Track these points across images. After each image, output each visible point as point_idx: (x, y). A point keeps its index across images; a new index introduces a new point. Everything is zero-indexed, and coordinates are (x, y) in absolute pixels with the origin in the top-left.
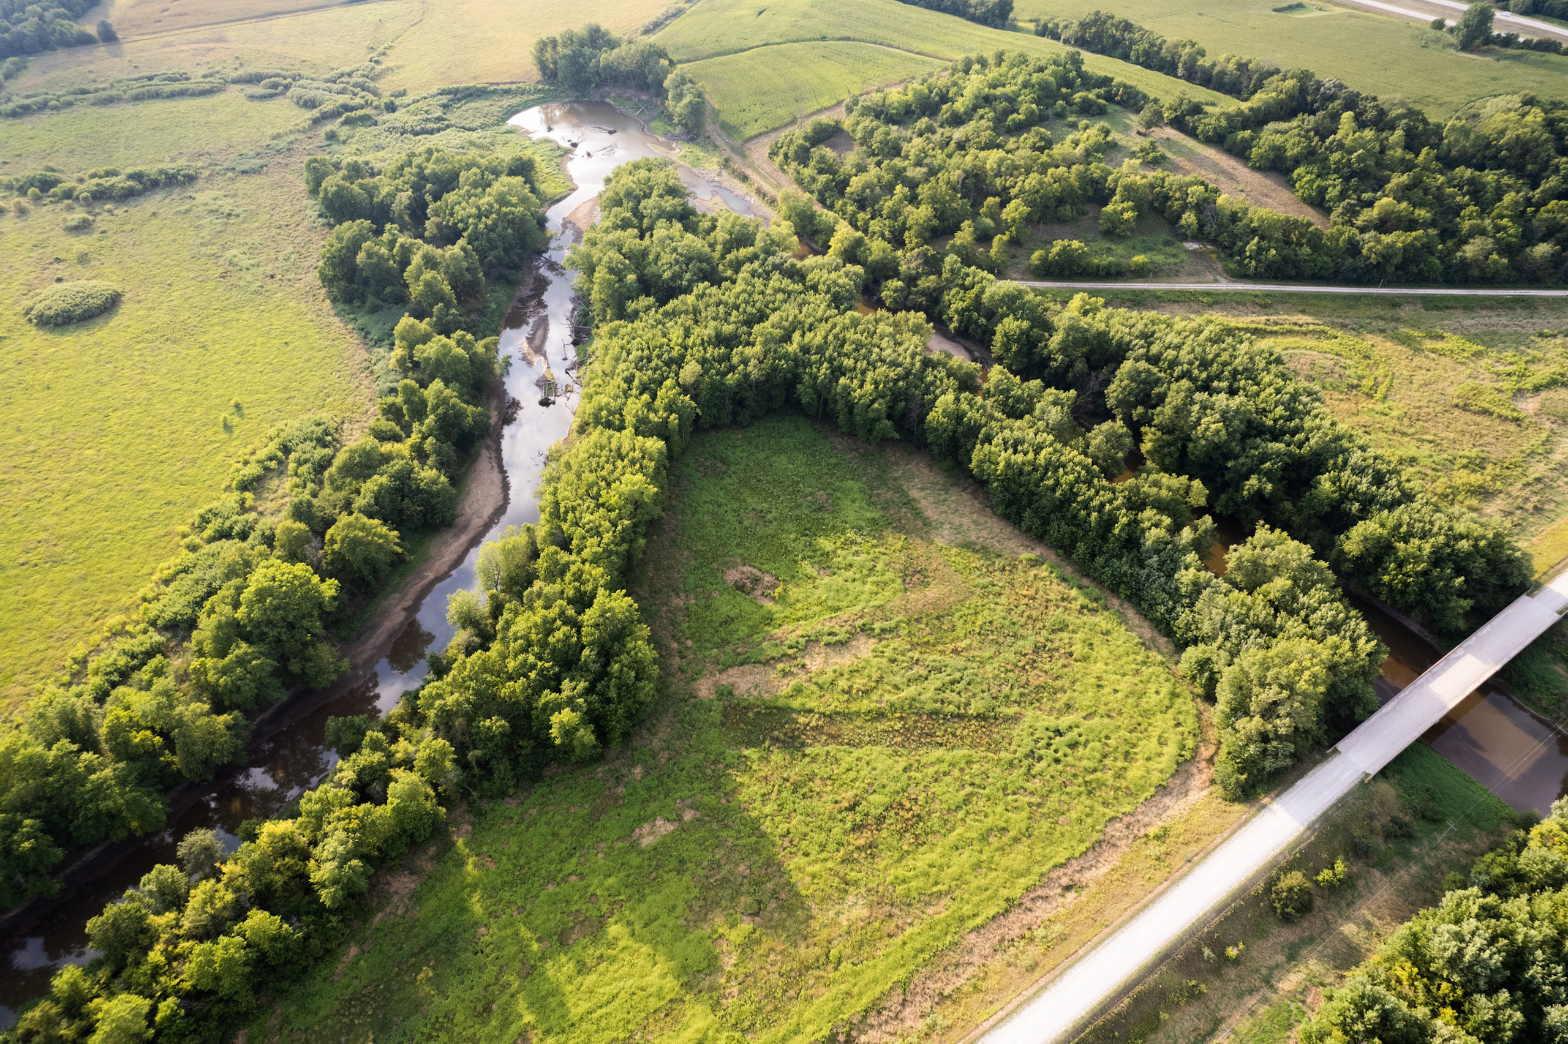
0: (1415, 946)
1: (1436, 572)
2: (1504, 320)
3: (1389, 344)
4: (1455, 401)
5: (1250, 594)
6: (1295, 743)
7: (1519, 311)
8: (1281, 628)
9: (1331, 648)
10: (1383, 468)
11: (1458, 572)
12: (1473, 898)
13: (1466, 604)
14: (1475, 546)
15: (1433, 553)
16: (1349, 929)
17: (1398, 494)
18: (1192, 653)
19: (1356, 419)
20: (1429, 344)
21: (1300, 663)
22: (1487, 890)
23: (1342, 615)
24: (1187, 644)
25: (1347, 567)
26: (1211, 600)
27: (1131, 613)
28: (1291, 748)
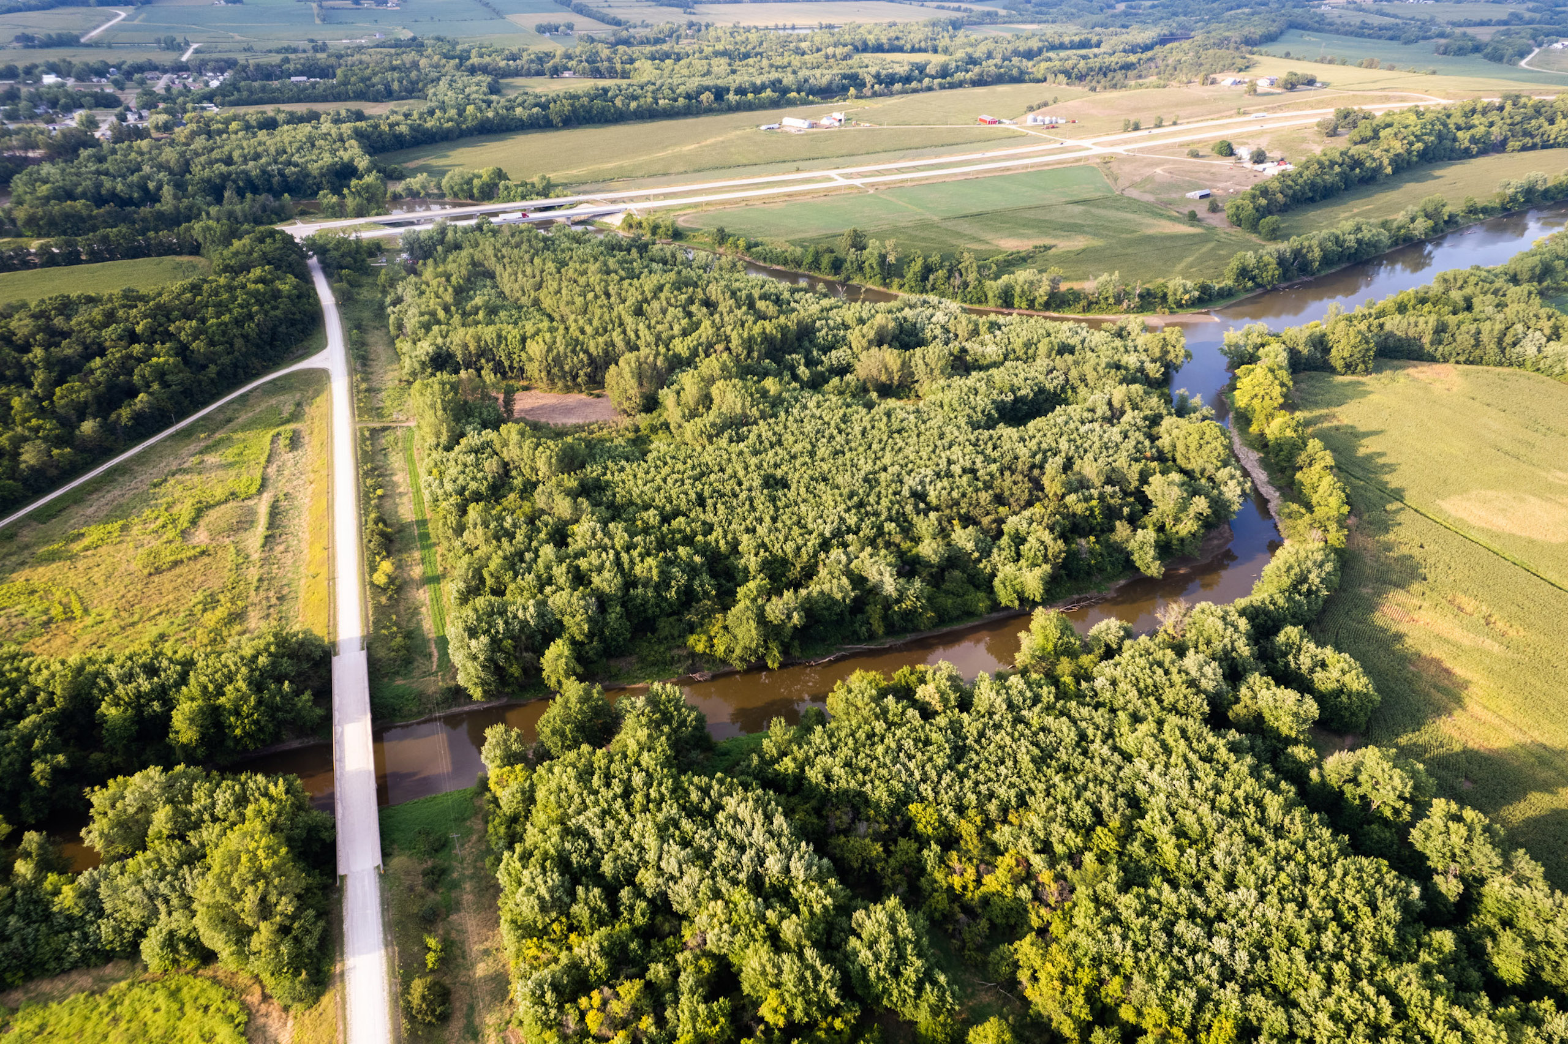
0: (519, 927)
1: (266, 694)
2: (117, 492)
3: (41, 570)
4: (146, 572)
5: (145, 849)
6: (312, 906)
7: (121, 479)
8: (203, 845)
9: (256, 816)
10: (145, 659)
11: (279, 681)
12: (510, 860)
13: (307, 696)
14: (270, 654)
15: (249, 684)
16: (481, 970)
17: (178, 668)
18: (150, 948)
19: (79, 644)
20: (77, 547)
21: (248, 851)
22: (510, 847)
23: (237, 787)
24: (135, 946)
25: (200, 752)
26: (115, 889)
27: (45, 986)
28: (311, 912)
